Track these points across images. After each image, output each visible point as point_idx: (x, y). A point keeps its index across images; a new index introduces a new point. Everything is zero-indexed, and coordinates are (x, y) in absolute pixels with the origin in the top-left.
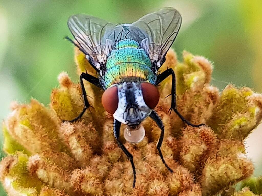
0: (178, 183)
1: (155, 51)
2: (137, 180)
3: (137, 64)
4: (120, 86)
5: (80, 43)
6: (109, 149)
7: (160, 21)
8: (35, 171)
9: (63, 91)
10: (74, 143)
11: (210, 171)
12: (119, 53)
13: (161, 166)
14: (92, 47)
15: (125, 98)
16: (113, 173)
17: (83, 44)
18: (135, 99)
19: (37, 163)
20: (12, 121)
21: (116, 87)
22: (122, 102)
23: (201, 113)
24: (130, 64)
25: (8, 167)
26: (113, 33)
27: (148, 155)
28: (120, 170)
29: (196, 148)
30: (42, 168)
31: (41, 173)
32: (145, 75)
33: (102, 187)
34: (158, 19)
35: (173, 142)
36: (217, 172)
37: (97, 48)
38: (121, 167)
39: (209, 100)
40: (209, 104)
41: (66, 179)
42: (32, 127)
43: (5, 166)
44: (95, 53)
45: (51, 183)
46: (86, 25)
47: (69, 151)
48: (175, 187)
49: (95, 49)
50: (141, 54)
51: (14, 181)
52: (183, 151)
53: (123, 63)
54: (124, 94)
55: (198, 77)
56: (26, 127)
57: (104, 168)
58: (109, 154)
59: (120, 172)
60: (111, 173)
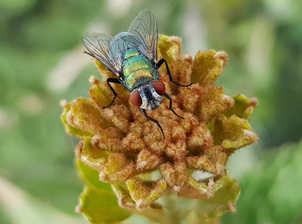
0: (189, 124)
1: (149, 52)
2: (164, 131)
3: (144, 69)
4: (139, 90)
5: (99, 59)
6: (138, 116)
7: (143, 25)
8: (97, 146)
9: (95, 88)
10: (116, 120)
11: (206, 110)
12: (129, 64)
13: (174, 117)
14: (108, 61)
15: (145, 96)
16: (146, 131)
17: (101, 60)
18: (152, 95)
19: (97, 140)
20: (70, 117)
21: (137, 91)
22: (144, 99)
23: (186, 74)
24: (140, 71)
25: (81, 150)
26: (117, 46)
27: (164, 112)
28: (150, 127)
29: (192, 99)
30: (102, 143)
31: (102, 145)
32: (151, 75)
33: (143, 142)
34: (141, 23)
35: (176, 99)
36: (210, 110)
37: (111, 61)
38: (150, 125)
39: (188, 64)
40: (189, 66)
41: (119, 144)
42: (86, 119)
43: (79, 150)
44: (112, 65)
45: (110, 149)
46: (97, 43)
47: (113, 126)
48: (188, 127)
49: (110, 62)
50: (143, 60)
51: (88, 158)
52: (184, 103)
53: (134, 71)
54: (144, 94)
55: (174, 50)
56: (82, 120)
57: (139, 129)
58: (139, 119)
59: (150, 128)
60: (145, 131)
